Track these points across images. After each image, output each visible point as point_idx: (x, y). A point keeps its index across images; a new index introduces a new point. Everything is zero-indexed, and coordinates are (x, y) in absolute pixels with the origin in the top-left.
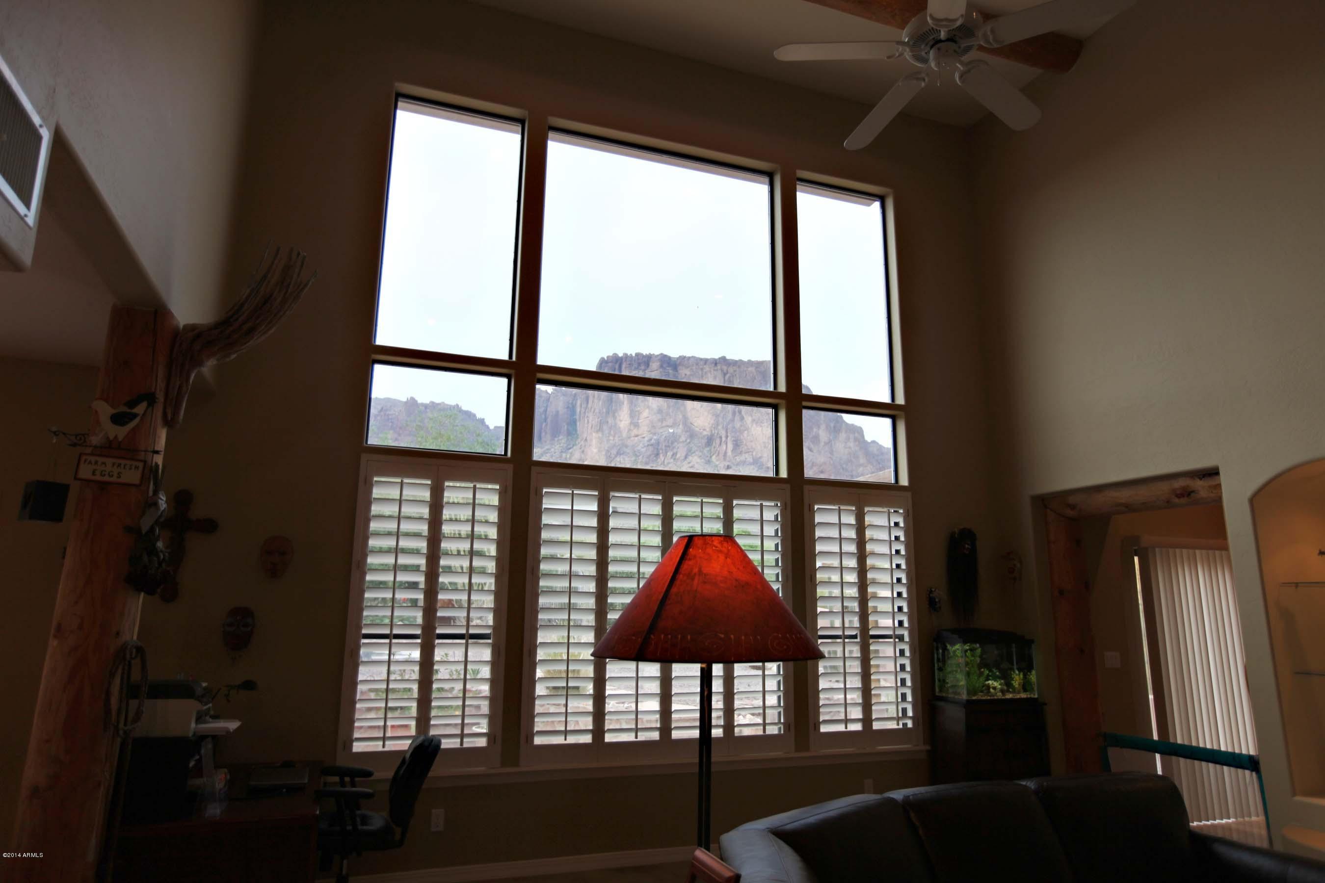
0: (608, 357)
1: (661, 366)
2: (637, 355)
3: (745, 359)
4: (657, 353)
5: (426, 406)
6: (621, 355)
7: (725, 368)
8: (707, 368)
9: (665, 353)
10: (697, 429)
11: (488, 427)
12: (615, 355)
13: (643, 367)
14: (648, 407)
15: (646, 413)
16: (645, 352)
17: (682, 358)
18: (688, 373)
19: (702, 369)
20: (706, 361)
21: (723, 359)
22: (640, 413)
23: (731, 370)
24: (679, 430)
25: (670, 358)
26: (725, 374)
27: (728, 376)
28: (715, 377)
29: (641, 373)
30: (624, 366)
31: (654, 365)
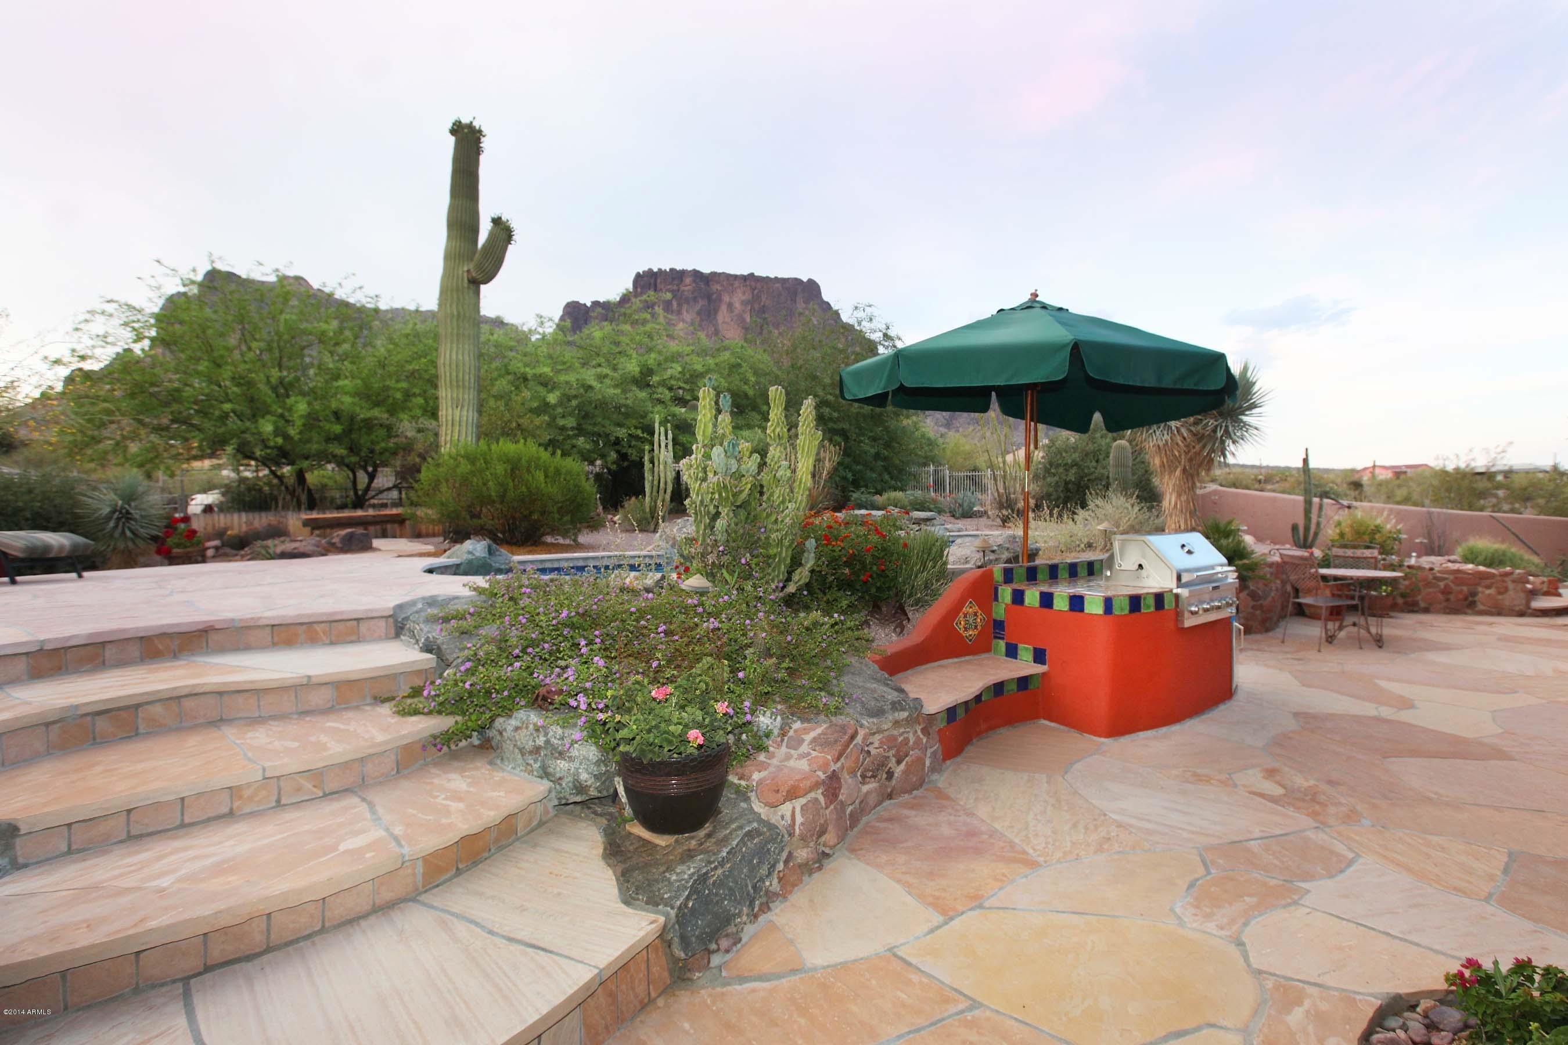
0: (644, 272)
1: (694, 281)
2: (672, 270)
3: (772, 276)
4: (690, 269)
6: (655, 270)
7: (753, 284)
8: (736, 284)
9: (698, 269)
12: (650, 270)
13: (676, 282)
14: (683, 321)
16: (679, 267)
17: (714, 274)
18: (719, 288)
19: (732, 285)
20: (736, 277)
21: (752, 275)
23: (759, 286)
25: (702, 273)
26: (754, 290)
27: (756, 292)
28: (744, 293)
29: (675, 287)
30: (659, 281)
31: (688, 280)
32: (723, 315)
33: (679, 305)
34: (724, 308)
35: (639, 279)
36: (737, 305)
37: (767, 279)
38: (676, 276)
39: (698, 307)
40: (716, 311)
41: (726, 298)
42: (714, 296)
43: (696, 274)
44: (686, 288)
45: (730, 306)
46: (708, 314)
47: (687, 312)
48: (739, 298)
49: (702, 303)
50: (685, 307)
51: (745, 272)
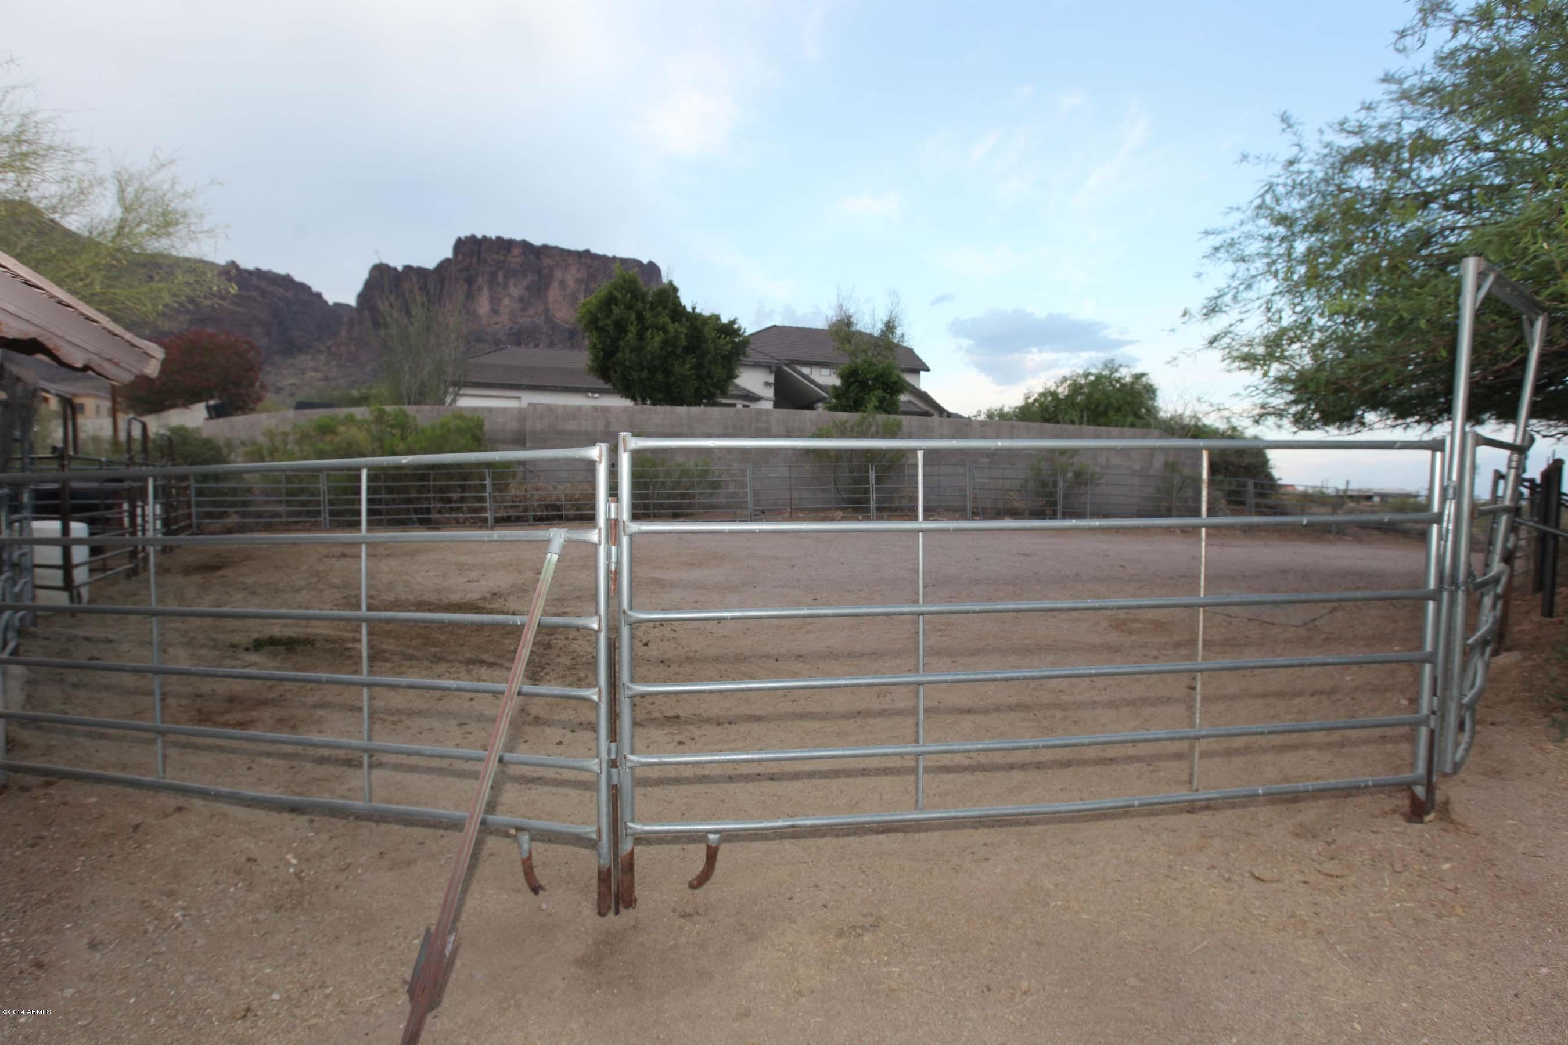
0: (466, 238)
1: (523, 253)
2: (499, 239)
3: (610, 255)
4: (518, 238)
5: (249, 272)
6: (479, 236)
7: (589, 261)
8: (570, 260)
9: (527, 239)
10: (559, 322)
11: (326, 302)
12: (473, 237)
13: (503, 252)
15: (506, 301)
16: (506, 236)
17: (545, 248)
18: (551, 262)
19: (566, 260)
20: (569, 252)
21: (587, 252)
22: (500, 300)
23: (595, 264)
24: (540, 321)
25: (532, 245)
26: (590, 267)
27: (592, 270)
28: (578, 270)
29: (502, 258)
30: (483, 249)
31: (516, 251)
32: (554, 293)
33: (506, 278)
34: (555, 285)
35: (461, 245)
36: (570, 283)
37: (603, 259)
38: (504, 245)
39: (526, 282)
40: (547, 287)
41: (558, 274)
42: (545, 271)
43: (525, 245)
44: (514, 260)
45: (562, 283)
46: (539, 289)
47: (515, 286)
48: (572, 275)
49: (531, 277)
50: (512, 281)
51: (581, 248)
